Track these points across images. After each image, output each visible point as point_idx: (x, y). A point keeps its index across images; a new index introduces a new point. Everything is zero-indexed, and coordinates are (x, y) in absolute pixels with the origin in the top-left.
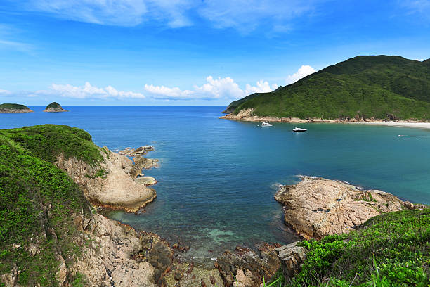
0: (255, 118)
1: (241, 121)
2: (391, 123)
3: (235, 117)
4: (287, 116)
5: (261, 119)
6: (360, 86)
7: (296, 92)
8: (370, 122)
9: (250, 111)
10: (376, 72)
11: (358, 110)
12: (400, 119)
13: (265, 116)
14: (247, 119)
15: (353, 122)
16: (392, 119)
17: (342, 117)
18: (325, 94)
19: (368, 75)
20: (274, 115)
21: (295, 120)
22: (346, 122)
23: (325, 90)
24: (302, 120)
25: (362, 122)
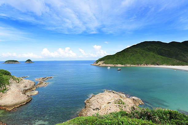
0: (104, 65)
1: (99, 66)
2: (157, 66)
3: (96, 64)
4: (116, 64)
5: (106, 65)
6: (144, 52)
7: (120, 55)
8: (149, 66)
9: (102, 62)
10: (151, 47)
11: (144, 61)
12: (160, 64)
13: (108, 64)
14: (101, 65)
15: (142, 66)
16: (158, 64)
17: (138, 64)
18: (131, 55)
19: (148, 48)
20: (111, 64)
21: (119, 65)
22: (140, 66)
23: (131, 54)
24: (122, 65)
25: (146, 66)
